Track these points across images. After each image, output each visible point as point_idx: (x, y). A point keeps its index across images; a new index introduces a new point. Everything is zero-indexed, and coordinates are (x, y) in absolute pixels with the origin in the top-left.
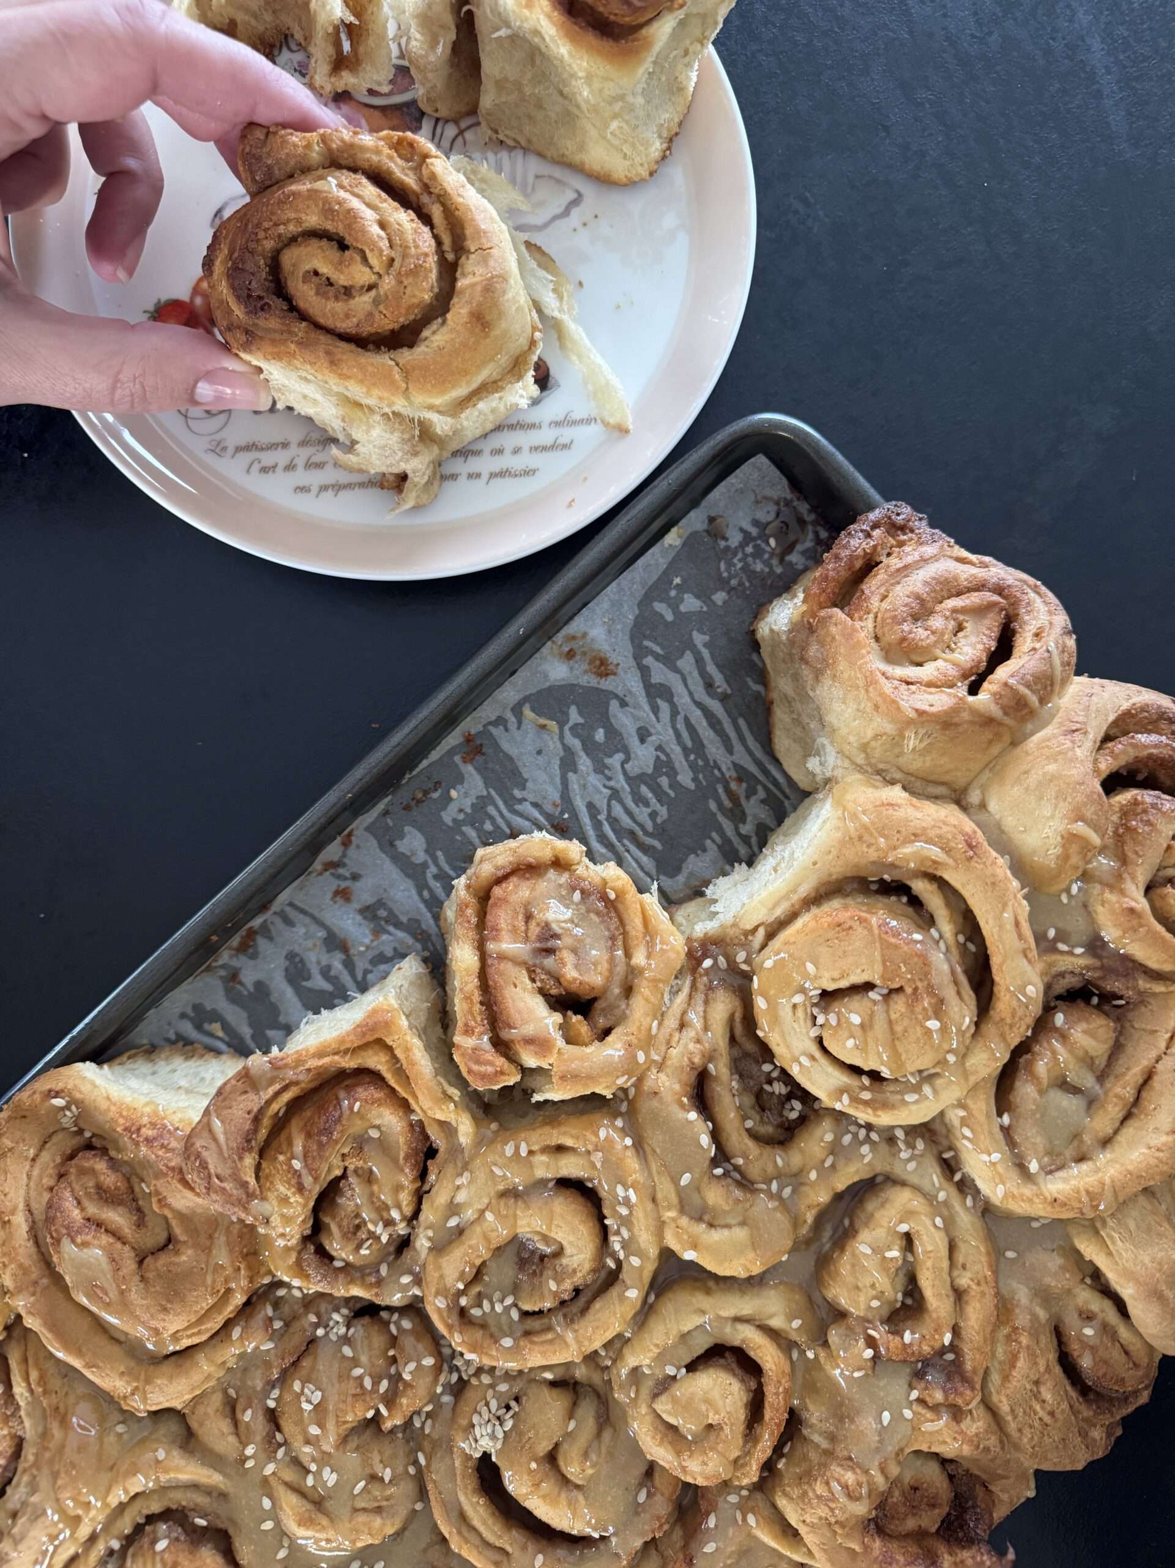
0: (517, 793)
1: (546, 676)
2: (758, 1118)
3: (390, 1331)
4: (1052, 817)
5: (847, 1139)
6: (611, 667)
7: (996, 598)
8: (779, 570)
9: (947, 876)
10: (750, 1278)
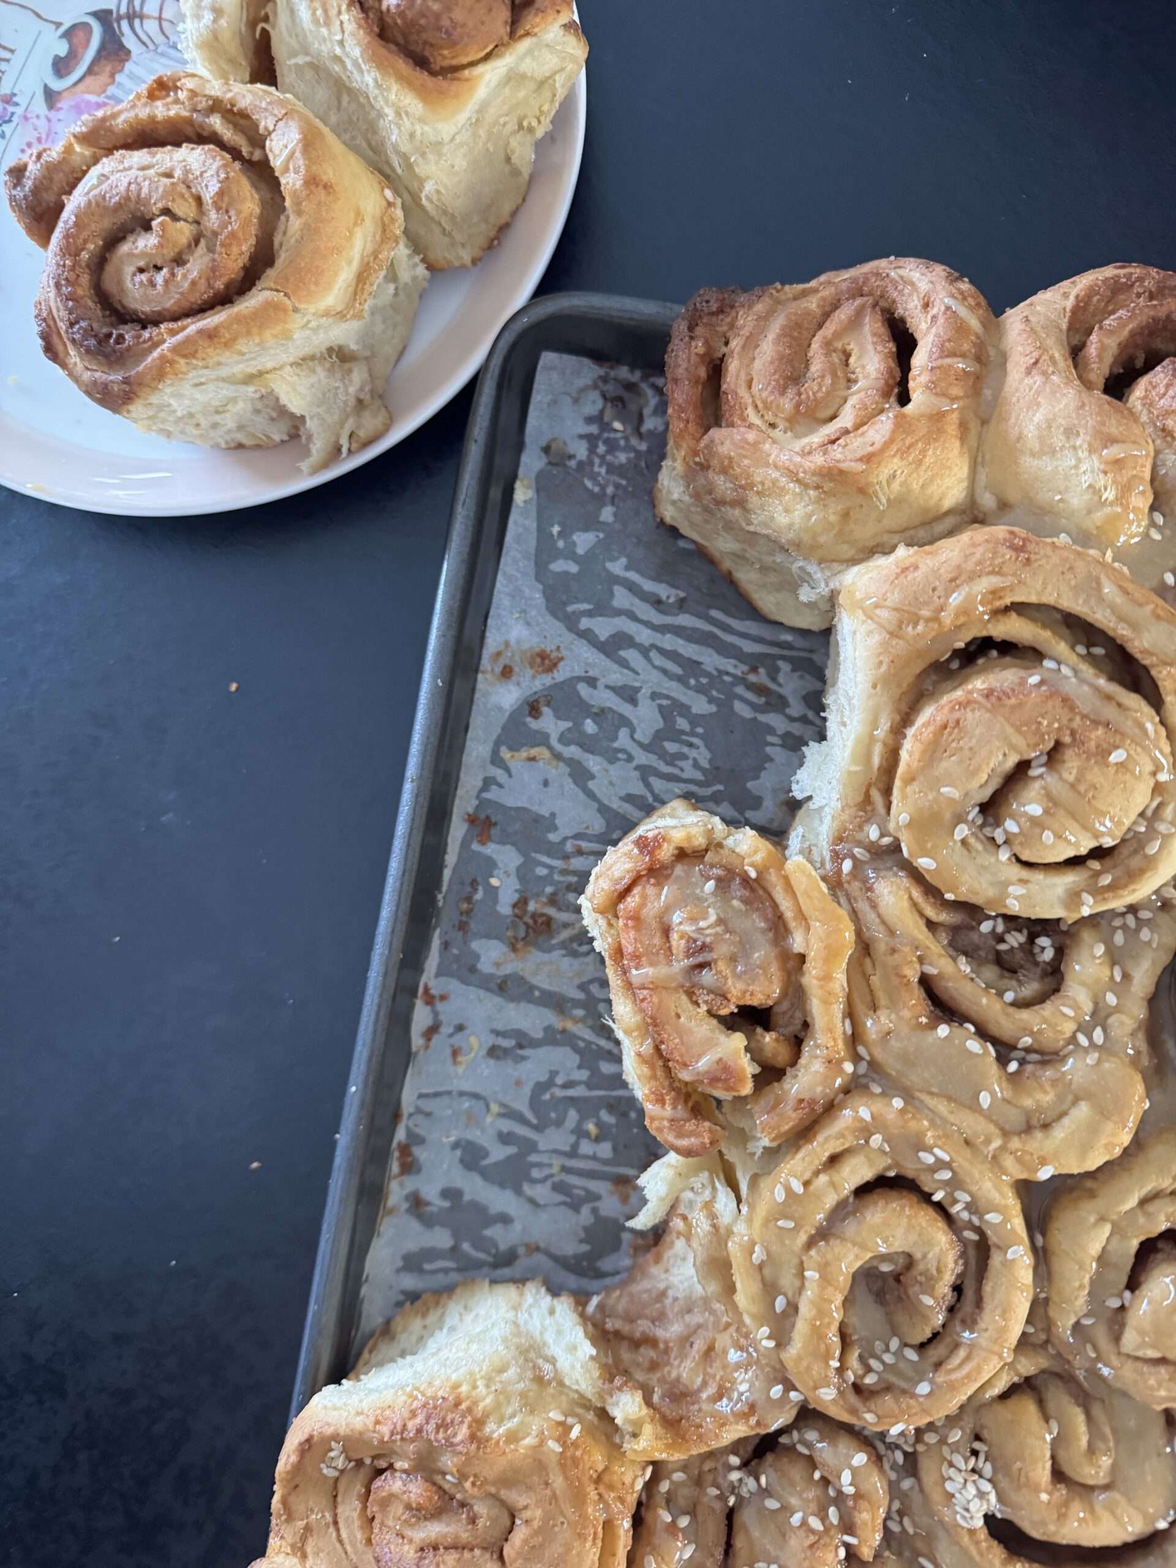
0: (553, 837)
1: (500, 709)
2: (1014, 983)
3: (800, 1454)
4: (1079, 460)
5: (1119, 938)
6: (554, 655)
7: (859, 301)
8: (643, 447)
9: (1019, 598)
10: (1126, 1151)
